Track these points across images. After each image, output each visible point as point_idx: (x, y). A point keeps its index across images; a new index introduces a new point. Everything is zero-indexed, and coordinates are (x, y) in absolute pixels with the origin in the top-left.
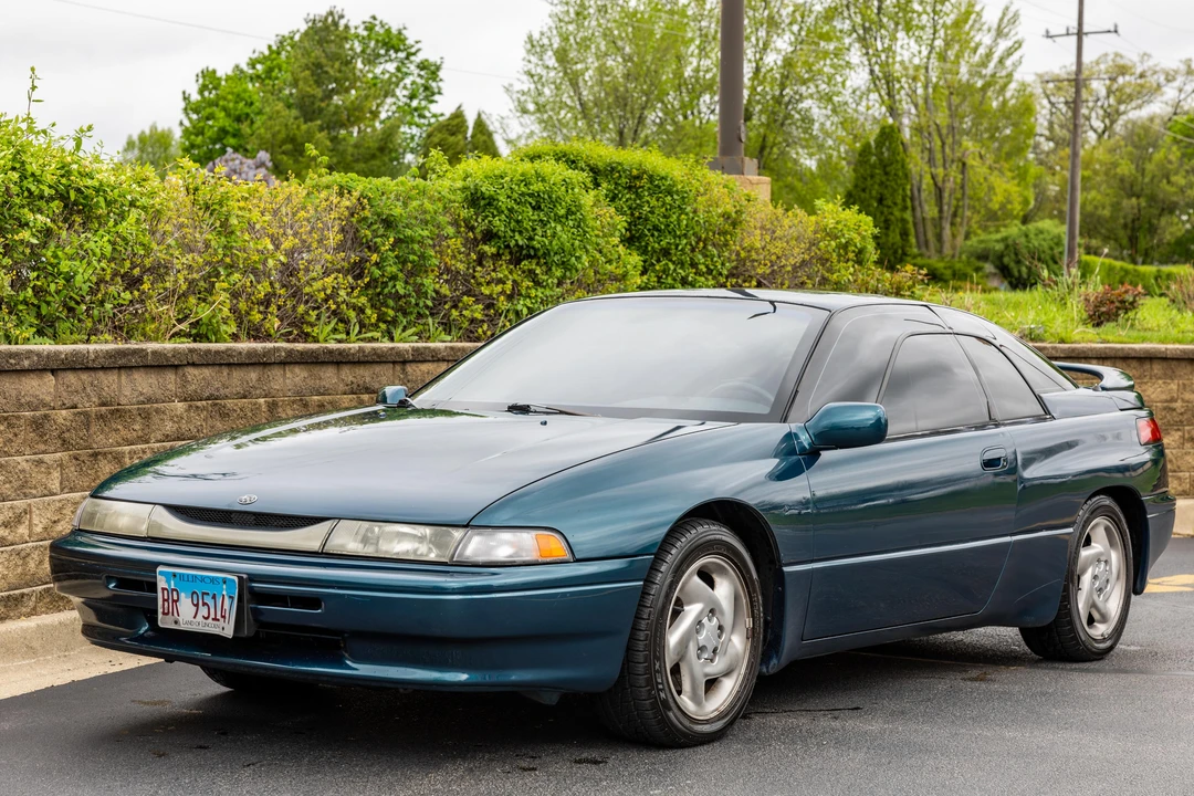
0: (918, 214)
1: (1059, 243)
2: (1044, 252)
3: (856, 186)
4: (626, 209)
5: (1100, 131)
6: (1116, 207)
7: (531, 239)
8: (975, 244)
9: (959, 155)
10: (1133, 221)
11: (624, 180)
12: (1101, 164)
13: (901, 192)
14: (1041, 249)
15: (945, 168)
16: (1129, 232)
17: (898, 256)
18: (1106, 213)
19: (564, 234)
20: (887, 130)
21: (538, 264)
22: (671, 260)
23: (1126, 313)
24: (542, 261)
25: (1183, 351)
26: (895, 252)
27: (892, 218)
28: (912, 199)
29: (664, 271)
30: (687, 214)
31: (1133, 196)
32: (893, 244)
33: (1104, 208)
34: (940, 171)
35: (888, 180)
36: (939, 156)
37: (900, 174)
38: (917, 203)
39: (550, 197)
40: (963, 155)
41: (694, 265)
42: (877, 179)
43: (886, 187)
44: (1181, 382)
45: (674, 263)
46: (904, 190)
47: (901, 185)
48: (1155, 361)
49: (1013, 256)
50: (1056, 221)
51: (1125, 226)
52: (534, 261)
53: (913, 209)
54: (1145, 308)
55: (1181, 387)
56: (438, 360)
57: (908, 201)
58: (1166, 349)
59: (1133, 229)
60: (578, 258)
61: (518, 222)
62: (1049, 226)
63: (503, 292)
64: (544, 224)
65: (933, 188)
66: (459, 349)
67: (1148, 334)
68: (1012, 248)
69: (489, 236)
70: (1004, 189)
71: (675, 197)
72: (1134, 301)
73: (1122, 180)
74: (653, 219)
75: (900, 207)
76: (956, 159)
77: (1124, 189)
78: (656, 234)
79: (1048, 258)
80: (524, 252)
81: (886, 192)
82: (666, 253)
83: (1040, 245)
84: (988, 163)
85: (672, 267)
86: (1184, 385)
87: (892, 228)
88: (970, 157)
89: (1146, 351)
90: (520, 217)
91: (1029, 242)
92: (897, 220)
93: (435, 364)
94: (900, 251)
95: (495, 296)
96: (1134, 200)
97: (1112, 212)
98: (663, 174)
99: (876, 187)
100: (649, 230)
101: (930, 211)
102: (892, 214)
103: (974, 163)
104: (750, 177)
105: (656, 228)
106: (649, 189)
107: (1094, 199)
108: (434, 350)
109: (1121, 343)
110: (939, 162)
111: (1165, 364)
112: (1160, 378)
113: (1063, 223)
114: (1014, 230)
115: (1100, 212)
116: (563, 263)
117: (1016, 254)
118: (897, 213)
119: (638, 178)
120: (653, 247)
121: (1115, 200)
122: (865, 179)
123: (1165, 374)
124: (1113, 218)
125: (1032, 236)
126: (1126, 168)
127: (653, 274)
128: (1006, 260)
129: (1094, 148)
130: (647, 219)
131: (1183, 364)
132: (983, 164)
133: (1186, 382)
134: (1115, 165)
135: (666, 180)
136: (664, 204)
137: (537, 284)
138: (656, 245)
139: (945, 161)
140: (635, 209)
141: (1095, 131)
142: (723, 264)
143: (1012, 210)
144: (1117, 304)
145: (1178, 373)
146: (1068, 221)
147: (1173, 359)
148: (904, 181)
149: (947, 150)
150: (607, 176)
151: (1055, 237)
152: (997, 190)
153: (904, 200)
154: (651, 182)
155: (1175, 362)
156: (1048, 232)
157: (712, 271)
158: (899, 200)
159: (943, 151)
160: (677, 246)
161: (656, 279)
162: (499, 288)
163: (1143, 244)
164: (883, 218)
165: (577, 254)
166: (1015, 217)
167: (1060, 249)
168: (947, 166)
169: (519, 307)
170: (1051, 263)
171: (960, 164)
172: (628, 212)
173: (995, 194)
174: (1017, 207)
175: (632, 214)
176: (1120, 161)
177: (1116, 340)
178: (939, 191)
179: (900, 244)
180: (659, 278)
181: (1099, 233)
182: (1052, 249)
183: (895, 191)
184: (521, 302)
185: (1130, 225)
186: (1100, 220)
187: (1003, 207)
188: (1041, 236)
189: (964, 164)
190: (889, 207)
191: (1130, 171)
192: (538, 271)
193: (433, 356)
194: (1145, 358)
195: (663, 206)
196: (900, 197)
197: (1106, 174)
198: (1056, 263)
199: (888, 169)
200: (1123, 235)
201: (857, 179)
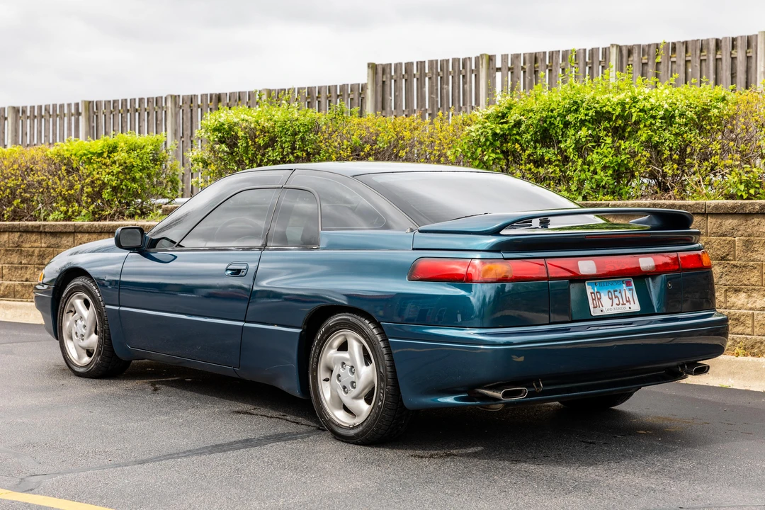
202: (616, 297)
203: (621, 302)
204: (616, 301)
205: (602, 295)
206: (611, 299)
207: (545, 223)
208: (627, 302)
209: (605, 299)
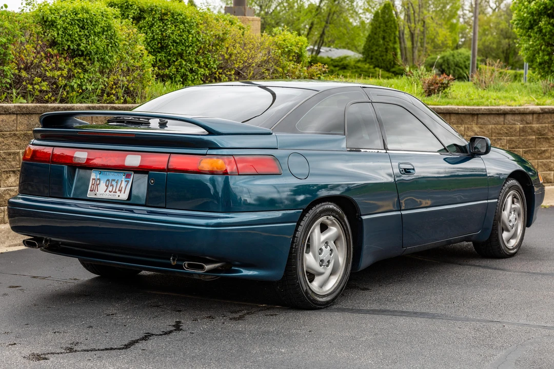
0: (403, 45)
1: (468, 59)
2: (461, 63)
3: (372, 32)
4: (158, 31)
5: (494, 8)
6: (499, 43)
7: (79, 45)
8: (429, 60)
9: (422, 17)
10: (507, 50)
11: (157, 16)
12: (494, 23)
13: (393, 35)
14: (460, 62)
15: (415, 24)
16: (505, 55)
17: (392, 65)
18: (495, 46)
19: (101, 43)
20: (387, 6)
21: (85, 59)
22: (184, 60)
23: (444, 89)
24: (88, 58)
25: (468, 110)
26: (390, 63)
27: (389, 47)
28: (400, 38)
29: (180, 65)
30: (192, 35)
31: (507, 38)
32: (389, 59)
33: (493, 44)
34: (413, 25)
35: (387, 29)
36: (412, 18)
37: (393, 26)
38: (402, 40)
39: (91, 22)
40: (424, 18)
41: (198, 62)
42: (382, 28)
43: (386, 33)
44: (466, 126)
45: (185, 61)
46: (395, 34)
47: (393, 31)
48: (452, 115)
49: (446, 65)
50: (467, 49)
51: (503, 52)
52: (82, 58)
53: (400, 43)
54: (454, 86)
55: (466, 129)
56: (10, 114)
57: (397, 39)
58: (458, 109)
59: (507, 53)
60: (111, 57)
61: (70, 35)
62: (465, 52)
63: (62, 75)
64: (87, 37)
65: (409, 33)
66: (24, 107)
67: (451, 101)
68: (446, 62)
69: (53, 44)
70: (443, 34)
71: (186, 25)
72: (448, 83)
73: (502, 31)
74: (173, 37)
75: (392, 42)
76: (420, 19)
77: (503, 35)
78: (175, 44)
79: (463, 66)
80: (76, 53)
81: (386, 35)
82: (181, 55)
83: (460, 60)
84: (436, 21)
85: (184, 63)
86: (468, 127)
87: (389, 52)
88: (427, 19)
89: (447, 109)
90: (71, 32)
91: (454, 58)
92: (391, 48)
93: (8, 116)
94: (392, 63)
95: (56, 77)
96: (507, 40)
97: (497, 46)
98: (179, 12)
99: (381, 32)
100: (171, 42)
101: (408, 44)
102: (388, 45)
103: (429, 21)
104: (248, 17)
105: (174, 41)
106: (172, 20)
107: (489, 39)
108: (6, 108)
109: (435, 105)
110: (412, 21)
111: (458, 116)
112: (455, 124)
113: (470, 50)
114: (448, 53)
115: (491, 45)
116: (102, 59)
117: (448, 64)
118: (391, 45)
119: (166, 14)
120: (173, 52)
121: (498, 40)
122: (376, 29)
123: (458, 122)
124: (498, 48)
125: (455, 56)
126: (503, 25)
127: (174, 67)
128: (443, 67)
129: (491, 16)
130: (169, 37)
131: (468, 116)
132: (434, 22)
133: (469, 126)
134: (499, 23)
135: (181, 16)
136: (180, 29)
137: (85, 71)
138: (175, 51)
139: (415, 20)
140: (164, 31)
141: (492, 8)
142: (214, 62)
143: (447, 44)
144: (439, 85)
145: (465, 121)
146: (472, 49)
147: (462, 114)
148: (394, 30)
149: (416, 15)
150: (149, 13)
151: (466, 56)
152: (440, 34)
153: (395, 38)
154: (173, 17)
155: (463, 116)
156: (463, 54)
157: (208, 65)
158: (392, 38)
159: (414, 16)
160: (186, 51)
161: (175, 70)
162: (59, 73)
163: (511, 60)
164: (385, 47)
165: (110, 55)
166: (449, 47)
167: (469, 62)
168: (416, 23)
169: (72, 84)
170: (464, 68)
171: (422, 22)
172: (160, 33)
173: (439, 36)
174: (450, 43)
175: (162, 34)
176: (501, 22)
177: (432, 103)
178: (412, 35)
179: (392, 59)
180: (177, 69)
181: (491, 55)
182: (465, 62)
183: (390, 34)
184: (74, 81)
185: (505, 52)
186: (492, 49)
187: (443, 43)
188: (460, 56)
189: (424, 22)
190: (387, 42)
191: (506, 26)
192: (85, 63)
193: (5, 111)
194: (447, 113)
195: (178, 30)
196: (393, 37)
197: (496, 28)
198: (466, 68)
199: (387, 24)
200: (502, 55)
201: (372, 29)
202: (112, 185)
203: (114, 190)
204: (110, 188)
205: (102, 182)
206: (107, 186)
207: (163, 125)
208: (119, 190)
209: (102, 187)
